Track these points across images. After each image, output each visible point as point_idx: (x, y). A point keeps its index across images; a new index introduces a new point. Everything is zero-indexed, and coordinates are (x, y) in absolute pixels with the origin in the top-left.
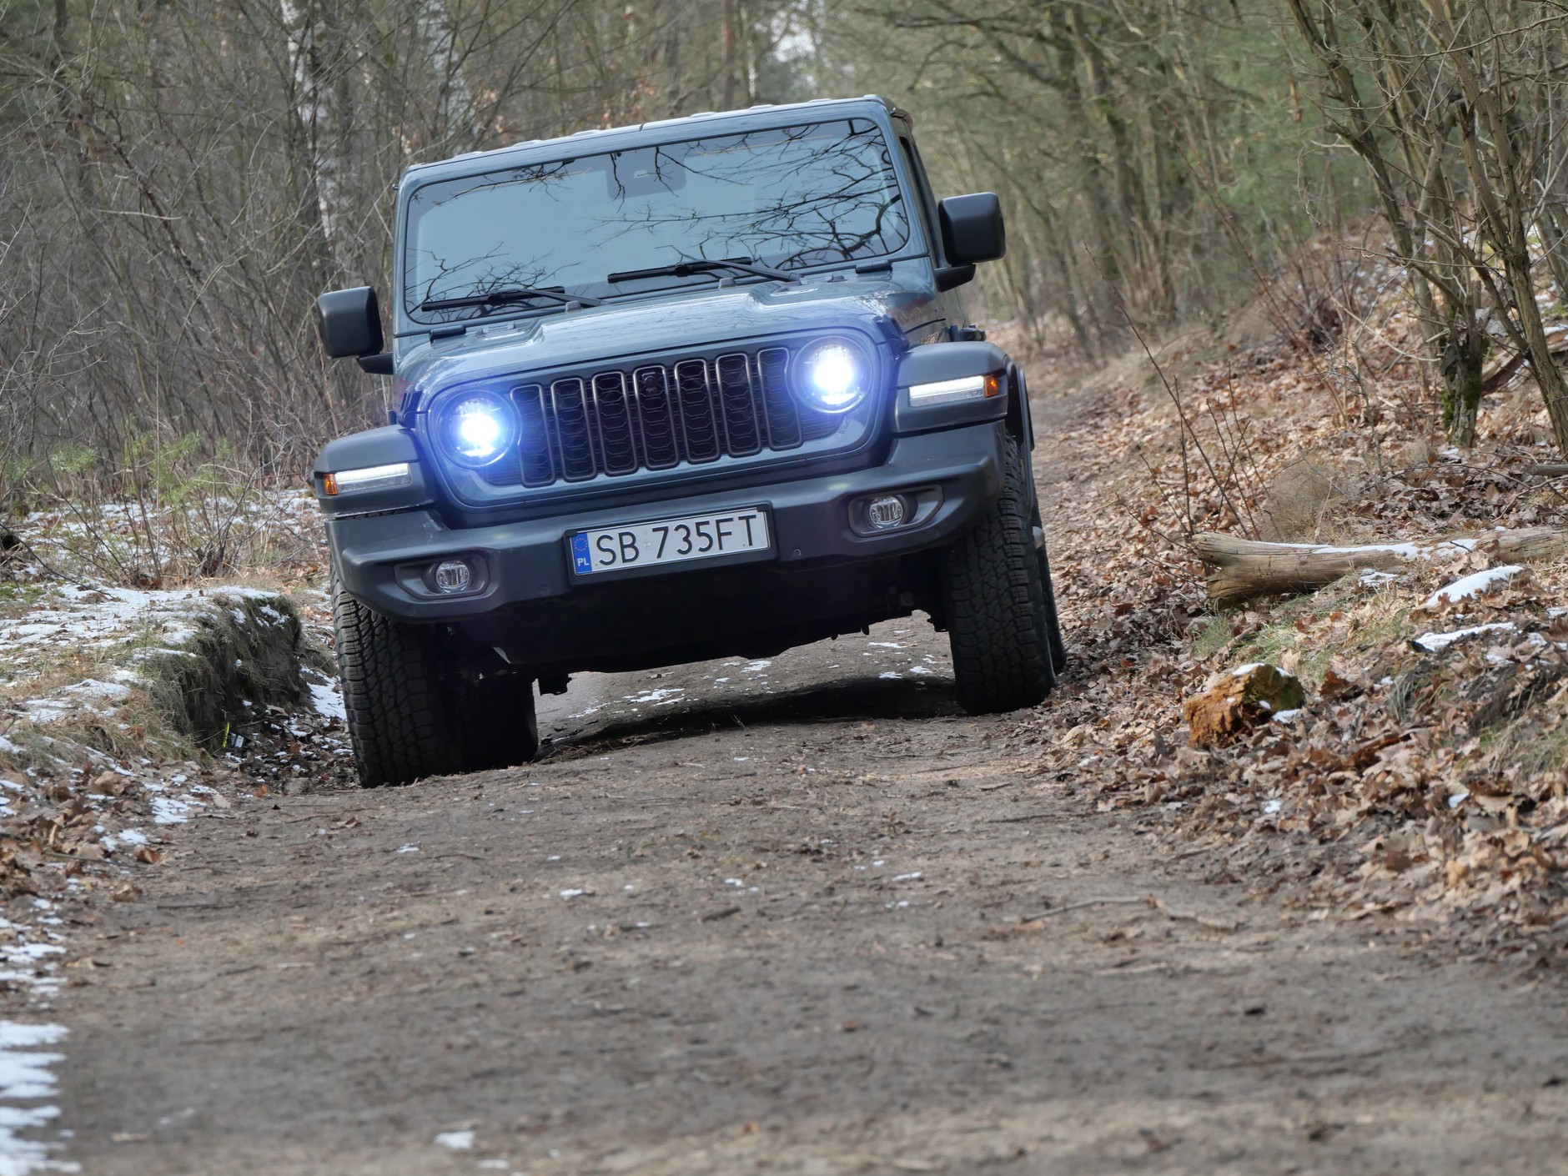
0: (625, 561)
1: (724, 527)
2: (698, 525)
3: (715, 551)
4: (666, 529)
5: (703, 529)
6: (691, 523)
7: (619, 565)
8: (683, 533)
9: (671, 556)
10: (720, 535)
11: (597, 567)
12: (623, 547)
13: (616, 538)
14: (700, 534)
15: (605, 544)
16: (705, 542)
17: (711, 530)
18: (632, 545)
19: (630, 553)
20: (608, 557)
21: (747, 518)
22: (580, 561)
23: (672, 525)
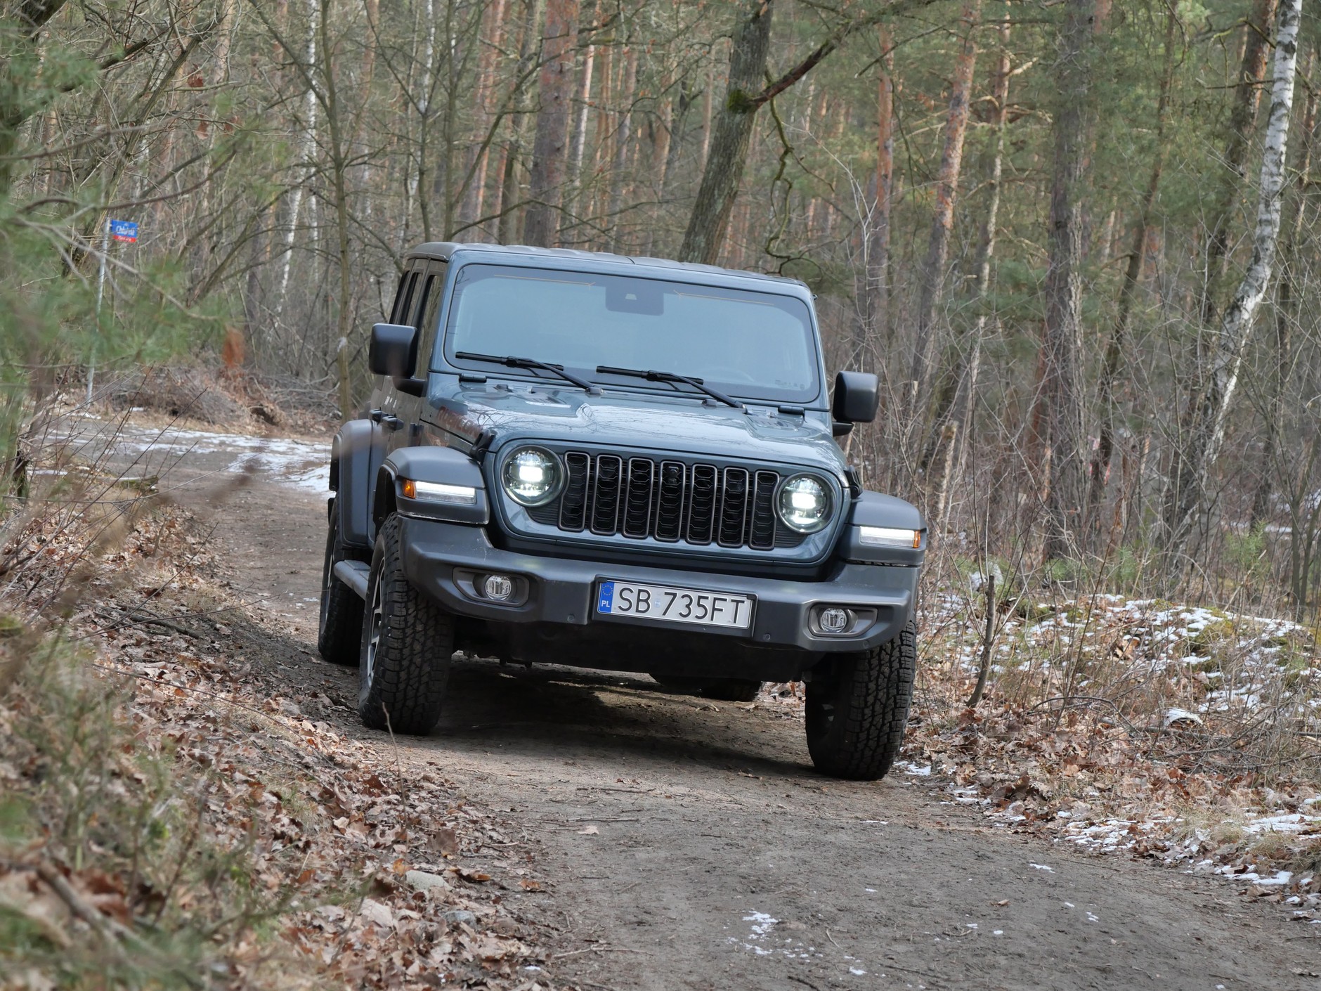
0: (637, 611)
1: (718, 605)
2: (700, 598)
3: (706, 621)
4: (675, 595)
5: (702, 602)
6: (694, 595)
7: (632, 613)
8: (687, 601)
9: (672, 616)
10: (714, 609)
11: (615, 611)
12: (639, 600)
13: (636, 593)
14: (699, 605)
15: (625, 594)
16: (700, 612)
17: (708, 604)
18: (646, 601)
19: (642, 606)
20: (625, 605)
21: (738, 602)
22: (604, 602)
23: (680, 593)
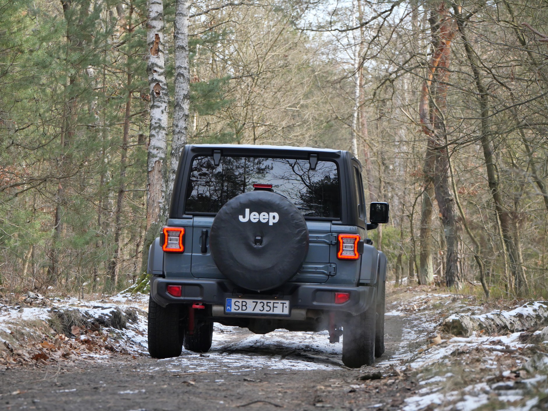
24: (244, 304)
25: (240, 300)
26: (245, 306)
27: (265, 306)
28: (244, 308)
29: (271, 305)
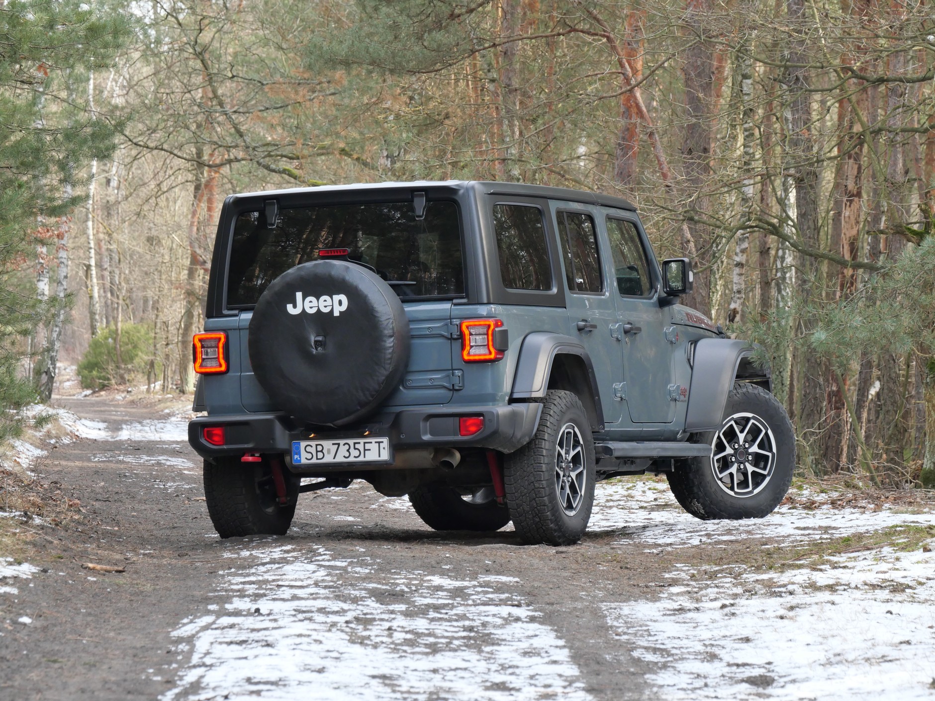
24: (320, 448)
25: (313, 443)
26: (321, 451)
27: (352, 450)
28: (320, 455)
29: (360, 447)
